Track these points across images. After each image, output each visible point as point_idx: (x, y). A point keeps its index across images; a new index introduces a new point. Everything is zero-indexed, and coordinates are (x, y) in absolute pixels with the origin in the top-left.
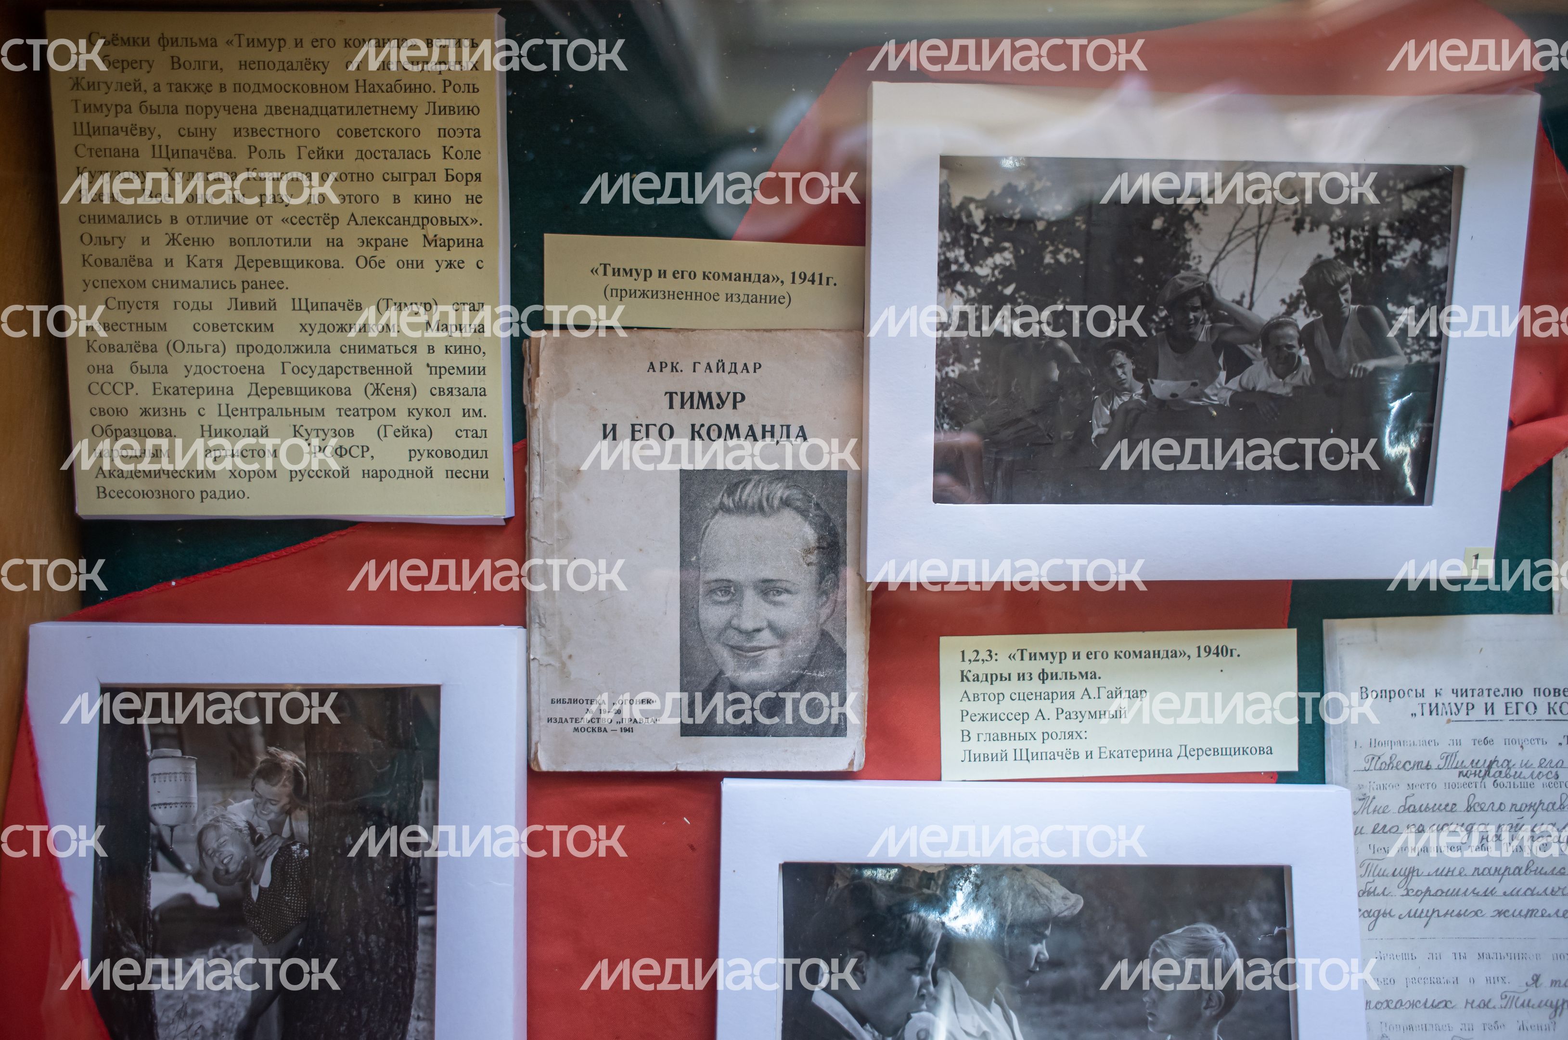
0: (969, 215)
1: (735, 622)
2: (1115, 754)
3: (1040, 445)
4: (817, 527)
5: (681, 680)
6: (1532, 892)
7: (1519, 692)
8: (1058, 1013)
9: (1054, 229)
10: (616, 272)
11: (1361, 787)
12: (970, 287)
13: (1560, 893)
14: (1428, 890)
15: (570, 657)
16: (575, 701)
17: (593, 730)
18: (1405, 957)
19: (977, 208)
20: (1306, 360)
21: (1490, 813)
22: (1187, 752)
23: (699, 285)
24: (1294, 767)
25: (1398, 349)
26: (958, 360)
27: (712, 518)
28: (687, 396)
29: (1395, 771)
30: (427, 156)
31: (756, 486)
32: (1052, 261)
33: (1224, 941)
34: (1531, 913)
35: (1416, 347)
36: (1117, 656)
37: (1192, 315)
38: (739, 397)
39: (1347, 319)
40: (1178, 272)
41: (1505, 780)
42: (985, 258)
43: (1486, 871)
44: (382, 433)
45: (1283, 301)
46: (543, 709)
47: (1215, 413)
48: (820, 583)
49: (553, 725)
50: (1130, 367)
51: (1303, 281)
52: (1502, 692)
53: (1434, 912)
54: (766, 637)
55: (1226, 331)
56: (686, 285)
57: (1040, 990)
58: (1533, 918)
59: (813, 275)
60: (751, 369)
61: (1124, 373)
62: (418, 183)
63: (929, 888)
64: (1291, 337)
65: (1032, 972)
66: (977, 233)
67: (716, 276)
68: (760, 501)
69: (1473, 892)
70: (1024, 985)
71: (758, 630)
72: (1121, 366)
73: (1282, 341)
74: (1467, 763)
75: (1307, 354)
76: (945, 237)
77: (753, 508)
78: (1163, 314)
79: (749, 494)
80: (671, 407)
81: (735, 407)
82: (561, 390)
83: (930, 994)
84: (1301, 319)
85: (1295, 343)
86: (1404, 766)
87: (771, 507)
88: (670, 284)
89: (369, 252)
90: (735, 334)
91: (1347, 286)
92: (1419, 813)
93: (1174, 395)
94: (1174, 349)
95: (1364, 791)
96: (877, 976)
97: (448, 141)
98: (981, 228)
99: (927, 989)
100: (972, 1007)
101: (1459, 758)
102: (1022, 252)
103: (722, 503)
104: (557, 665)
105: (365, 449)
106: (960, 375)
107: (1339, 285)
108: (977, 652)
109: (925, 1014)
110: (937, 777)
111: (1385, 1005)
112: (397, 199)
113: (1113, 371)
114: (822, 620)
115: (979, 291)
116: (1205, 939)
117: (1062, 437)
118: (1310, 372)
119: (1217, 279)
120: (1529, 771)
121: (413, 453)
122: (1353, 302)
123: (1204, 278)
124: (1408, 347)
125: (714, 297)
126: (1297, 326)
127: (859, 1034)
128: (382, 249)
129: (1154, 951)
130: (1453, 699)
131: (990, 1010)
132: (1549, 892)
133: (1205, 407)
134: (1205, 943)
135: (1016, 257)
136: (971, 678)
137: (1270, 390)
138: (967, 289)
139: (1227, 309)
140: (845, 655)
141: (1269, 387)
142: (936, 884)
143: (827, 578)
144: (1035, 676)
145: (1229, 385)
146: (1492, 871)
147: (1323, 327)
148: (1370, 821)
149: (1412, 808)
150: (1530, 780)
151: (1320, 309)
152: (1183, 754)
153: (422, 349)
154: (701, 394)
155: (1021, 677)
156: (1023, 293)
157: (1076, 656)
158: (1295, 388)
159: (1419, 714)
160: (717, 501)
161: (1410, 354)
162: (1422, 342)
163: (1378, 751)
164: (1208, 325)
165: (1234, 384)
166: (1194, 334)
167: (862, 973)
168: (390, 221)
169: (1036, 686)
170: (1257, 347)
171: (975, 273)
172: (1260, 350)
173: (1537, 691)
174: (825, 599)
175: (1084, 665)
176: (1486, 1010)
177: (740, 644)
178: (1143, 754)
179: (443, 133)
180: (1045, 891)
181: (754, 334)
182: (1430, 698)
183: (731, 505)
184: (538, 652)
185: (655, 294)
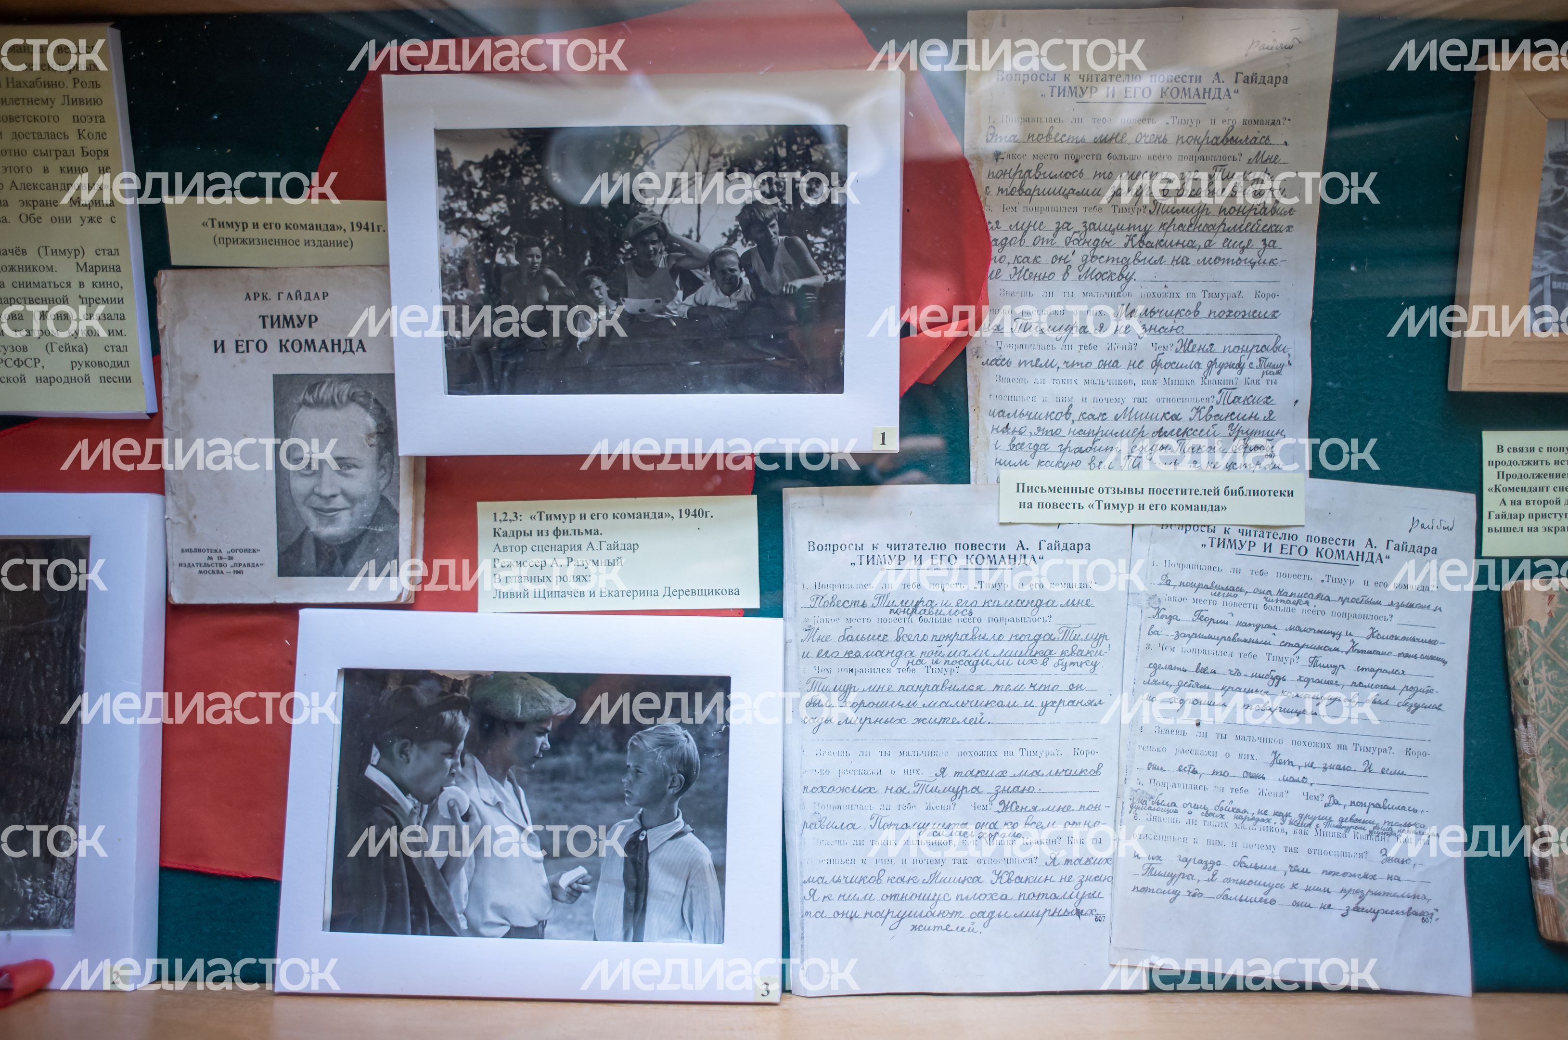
0: (470, 174)
1: (317, 490)
2: (613, 594)
3: (536, 351)
4: (376, 417)
5: (278, 534)
6: (946, 704)
7: (943, 547)
8: (554, 789)
9: (537, 183)
10: (222, 225)
11: (807, 620)
12: (473, 230)
13: (968, 705)
14: (862, 702)
15: (195, 517)
16: (199, 550)
17: (213, 572)
18: (840, 753)
19: (476, 168)
20: (746, 281)
21: (915, 642)
22: (670, 593)
23: (283, 234)
24: (756, 605)
25: (818, 269)
26: (465, 285)
27: (298, 410)
28: (275, 318)
29: (836, 608)
30: (66, 137)
31: (329, 386)
32: (538, 208)
33: (686, 736)
34: (944, 720)
35: (830, 269)
36: (614, 517)
37: (651, 247)
38: (313, 319)
39: (777, 248)
40: (637, 214)
41: (929, 617)
42: (484, 207)
43: (910, 688)
44: (49, 349)
45: (724, 234)
46: (176, 557)
47: (674, 324)
48: (380, 459)
49: (183, 569)
50: (605, 289)
51: (738, 218)
52: (929, 546)
53: (866, 719)
54: (340, 502)
55: (679, 259)
56: (273, 234)
57: (542, 772)
58: (945, 724)
59: (367, 224)
60: (321, 296)
61: (601, 294)
62: (61, 158)
63: (458, 692)
64: (733, 263)
65: (537, 758)
66: (476, 188)
67: (296, 227)
68: (333, 398)
69: (898, 704)
70: (530, 768)
71: (334, 496)
72: (598, 288)
73: (726, 266)
74: (898, 603)
75: (747, 275)
76: (448, 192)
77: (327, 403)
78: (629, 246)
79: (324, 392)
80: (264, 327)
81: (310, 326)
82: (181, 315)
83: (458, 773)
84: (740, 248)
85: (736, 267)
86: (843, 604)
87: (341, 402)
88: (261, 233)
89: (28, 210)
90: (308, 270)
91: (774, 221)
92: (856, 642)
93: (642, 310)
94: (639, 274)
95: (809, 623)
96: (418, 758)
97: (81, 126)
98: (480, 184)
99: (457, 769)
100: (490, 783)
101: (891, 599)
102: (514, 201)
103: (304, 400)
104: (185, 523)
105: (37, 361)
106: (468, 297)
107: (768, 221)
108: (506, 514)
109: (454, 788)
110: (475, 610)
111: (820, 789)
112: (46, 170)
113: (592, 292)
114: (381, 488)
115: (481, 232)
116: (672, 735)
117: (554, 344)
118: (750, 290)
119: (668, 218)
120: (948, 609)
121: (74, 364)
122: (781, 234)
123: (659, 218)
124: (825, 268)
125: (296, 243)
126: (737, 254)
127: (403, 801)
128: (38, 209)
129: (632, 744)
130: (888, 552)
131: (503, 786)
132: (959, 704)
133: (666, 320)
134: (672, 738)
135: (510, 206)
136: (501, 534)
137: (720, 305)
138: (470, 232)
139: (679, 241)
140: (398, 515)
141: (718, 302)
142: (464, 689)
143: (385, 455)
144: (551, 533)
145: (686, 301)
146: (915, 688)
147: (758, 254)
148: (814, 647)
149: (850, 638)
150: (948, 616)
151: (755, 240)
152: (667, 594)
153: (75, 285)
154: (285, 317)
155: (540, 533)
156: (517, 234)
157: (583, 517)
158: (740, 303)
159: (857, 563)
160: (301, 398)
161: (826, 274)
162: (834, 265)
163: (822, 592)
164: (665, 255)
165: (690, 301)
166: (654, 262)
167: (407, 755)
168: (43, 187)
169: (551, 540)
170: (706, 271)
171: (476, 219)
172: (709, 273)
173: (958, 546)
174: (383, 472)
175: (589, 524)
176: (902, 795)
177: (319, 507)
178: (635, 593)
179: (76, 119)
180: (546, 695)
181: (322, 270)
182: (868, 550)
183: (312, 401)
184: (171, 514)
185: (252, 241)
